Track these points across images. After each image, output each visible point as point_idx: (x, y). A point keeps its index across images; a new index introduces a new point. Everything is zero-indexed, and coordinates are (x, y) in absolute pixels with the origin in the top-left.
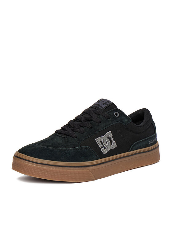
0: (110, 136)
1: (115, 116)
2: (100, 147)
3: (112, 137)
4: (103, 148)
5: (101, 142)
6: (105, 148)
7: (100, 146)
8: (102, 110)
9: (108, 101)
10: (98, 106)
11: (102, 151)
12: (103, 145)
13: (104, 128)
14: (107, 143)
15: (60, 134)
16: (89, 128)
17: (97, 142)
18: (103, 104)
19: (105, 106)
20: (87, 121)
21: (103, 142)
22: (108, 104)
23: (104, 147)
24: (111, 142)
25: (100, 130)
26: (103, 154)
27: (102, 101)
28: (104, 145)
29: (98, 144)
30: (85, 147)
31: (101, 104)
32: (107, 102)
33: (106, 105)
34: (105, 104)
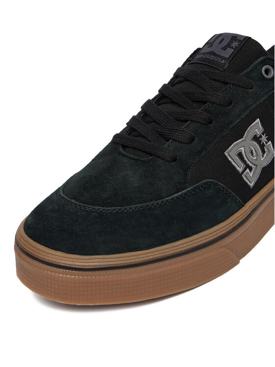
0: (259, 133)
1: (266, 76)
2: (240, 170)
3: (263, 134)
4: (248, 170)
5: (240, 155)
6: (251, 169)
7: (238, 168)
8: (224, 64)
9: (234, 37)
10: (212, 57)
11: (245, 179)
12: (244, 162)
13: (243, 116)
14: (252, 154)
15: (128, 147)
16: (205, 124)
17: (230, 159)
18: (224, 48)
19: (230, 51)
20: (193, 101)
21: (244, 153)
22: (235, 44)
23: (248, 167)
24: (262, 147)
25: (233, 125)
26: (249, 186)
27: (219, 40)
28: (248, 162)
29: (233, 163)
30: (204, 183)
31: (216, 49)
32: (231, 42)
33: (232, 48)
34: (229, 45)
